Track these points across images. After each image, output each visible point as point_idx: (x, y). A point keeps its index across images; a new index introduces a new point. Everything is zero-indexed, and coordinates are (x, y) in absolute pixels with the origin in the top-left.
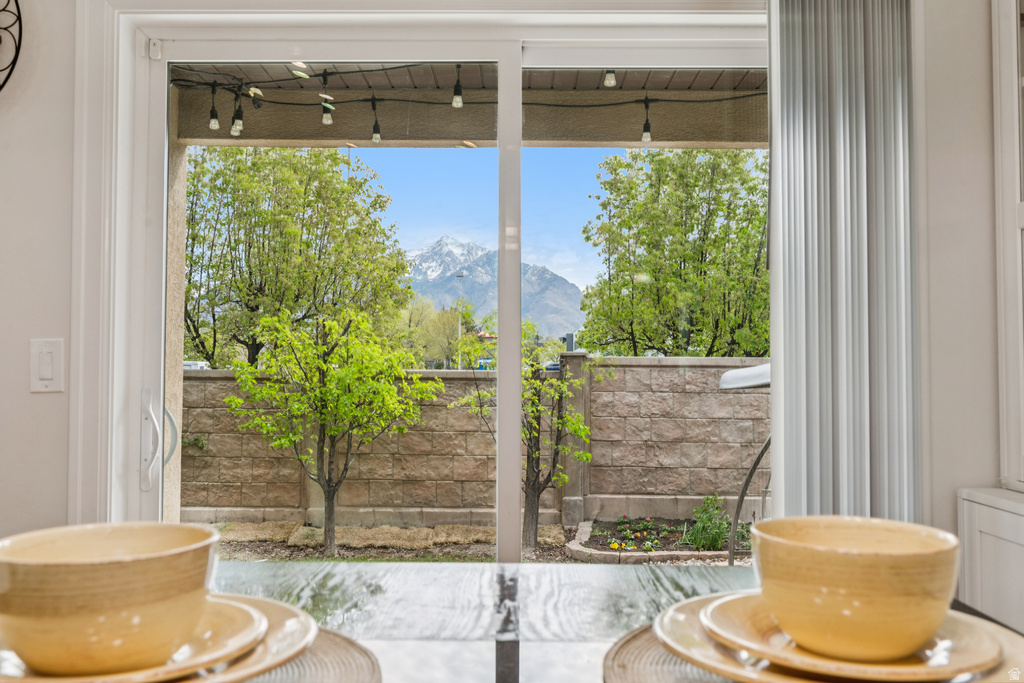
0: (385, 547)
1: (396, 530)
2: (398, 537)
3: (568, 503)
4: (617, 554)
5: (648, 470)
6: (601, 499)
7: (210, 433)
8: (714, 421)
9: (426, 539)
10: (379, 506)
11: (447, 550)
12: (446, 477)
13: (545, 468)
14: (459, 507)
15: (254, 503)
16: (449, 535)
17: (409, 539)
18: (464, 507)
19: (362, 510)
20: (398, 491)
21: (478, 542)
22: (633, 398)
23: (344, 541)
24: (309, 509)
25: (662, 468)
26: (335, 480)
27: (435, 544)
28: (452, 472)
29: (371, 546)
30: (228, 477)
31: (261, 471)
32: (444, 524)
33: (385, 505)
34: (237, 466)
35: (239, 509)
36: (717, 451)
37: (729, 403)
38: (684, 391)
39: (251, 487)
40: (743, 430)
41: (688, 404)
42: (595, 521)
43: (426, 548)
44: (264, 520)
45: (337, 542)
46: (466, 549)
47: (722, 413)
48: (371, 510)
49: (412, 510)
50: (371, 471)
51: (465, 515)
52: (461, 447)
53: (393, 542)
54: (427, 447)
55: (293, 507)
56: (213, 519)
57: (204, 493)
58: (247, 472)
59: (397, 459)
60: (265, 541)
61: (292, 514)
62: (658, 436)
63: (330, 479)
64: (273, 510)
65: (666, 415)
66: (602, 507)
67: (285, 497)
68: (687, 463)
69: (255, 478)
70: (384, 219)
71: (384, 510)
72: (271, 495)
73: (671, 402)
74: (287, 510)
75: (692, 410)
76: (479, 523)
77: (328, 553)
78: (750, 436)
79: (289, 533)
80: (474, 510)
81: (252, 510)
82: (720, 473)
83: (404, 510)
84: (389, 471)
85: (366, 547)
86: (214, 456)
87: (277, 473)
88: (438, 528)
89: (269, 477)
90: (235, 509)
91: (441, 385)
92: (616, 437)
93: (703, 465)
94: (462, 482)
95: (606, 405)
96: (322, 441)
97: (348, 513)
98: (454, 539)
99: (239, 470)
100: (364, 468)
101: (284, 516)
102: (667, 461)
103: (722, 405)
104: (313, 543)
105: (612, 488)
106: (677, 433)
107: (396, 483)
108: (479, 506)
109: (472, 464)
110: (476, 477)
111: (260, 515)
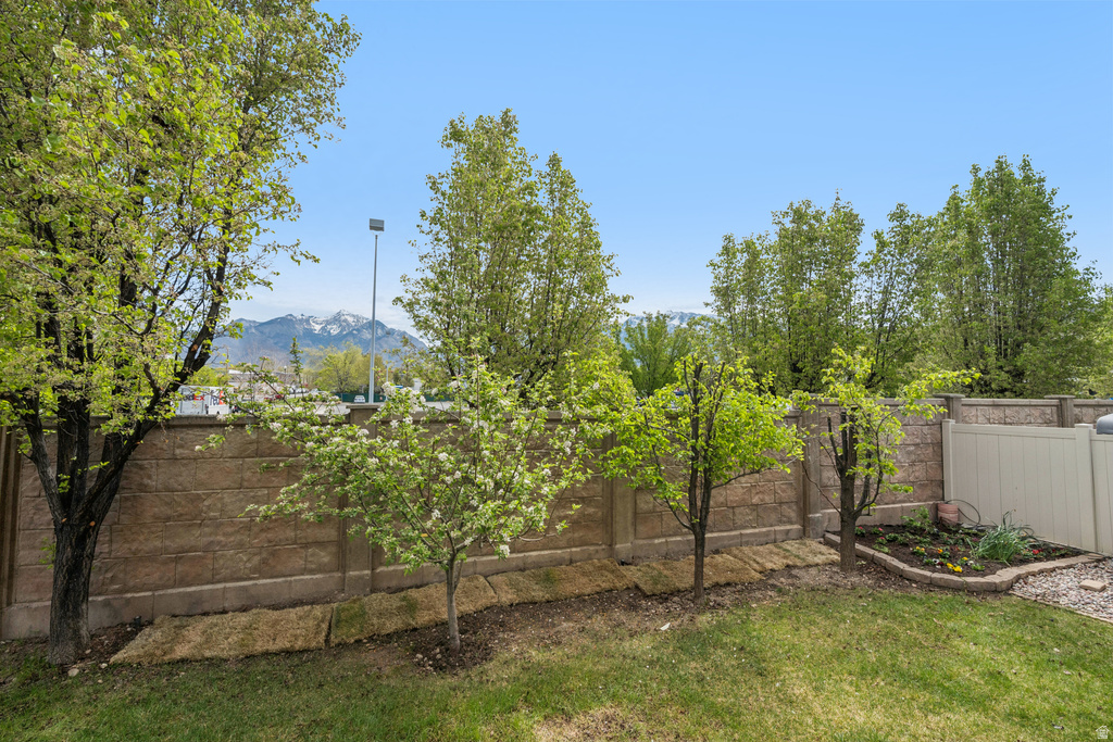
3: (813, 519)
6: (829, 514)
10: (670, 536)
14: (731, 530)
15: (561, 544)
18: (736, 529)
19: (656, 541)
24: (618, 546)
28: (726, 500)
31: (565, 512)
33: (675, 535)
35: (546, 552)
48: (664, 540)
55: (597, 544)
56: (521, 565)
61: (597, 551)
64: (578, 549)
66: (830, 520)
71: (674, 539)
72: (576, 535)
74: (592, 548)
76: (747, 543)
78: (913, 457)
81: (559, 552)
89: (575, 517)
90: (543, 553)
94: (733, 508)
97: (645, 545)
101: (590, 554)
108: (745, 527)
109: (741, 490)
110: (743, 504)
111: (567, 557)
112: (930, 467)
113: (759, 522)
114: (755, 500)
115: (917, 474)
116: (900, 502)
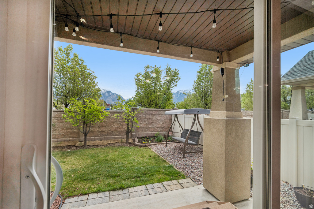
0: (97, 145)
1: (99, 141)
2: (100, 143)
3: (133, 134)
4: (145, 144)
5: (147, 128)
6: (139, 133)
7: (56, 123)
8: (158, 119)
9: (106, 143)
10: (95, 137)
11: (111, 145)
12: (110, 130)
13: (130, 128)
15: (67, 137)
16: (110, 142)
17: (102, 143)
18: (113, 136)
19: (92, 138)
20: (99, 133)
21: (116, 143)
22: (145, 116)
23: (88, 144)
24: (80, 138)
25: (149, 128)
26: (87, 132)
27: (108, 144)
29: (95, 145)
30: (61, 132)
31: (69, 131)
32: (109, 139)
33: (97, 136)
34: (63, 130)
35: (63, 139)
36: (158, 125)
37: (160, 116)
38: (153, 114)
39: (66, 134)
40: (162, 121)
41: (154, 117)
42: (138, 137)
43: (106, 145)
44: (69, 141)
45: (87, 145)
46: (115, 144)
47: (159, 118)
49: (102, 137)
50: (94, 130)
51: (113, 137)
52: (112, 125)
53: (99, 144)
54: (106, 125)
56: (57, 141)
57: (55, 136)
58: (65, 131)
59: (99, 127)
60: (70, 145)
61: (76, 139)
62: (149, 122)
63: (86, 133)
64: (71, 138)
65: (150, 118)
66: (139, 135)
67: (75, 136)
68: (153, 127)
69: (67, 132)
70: (96, 81)
72: (71, 136)
73: (151, 116)
75: (154, 118)
76: (116, 139)
77: (85, 147)
78: (163, 122)
79: (76, 143)
80: (115, 136)
81: (66, 139)
82: (159, 128)
83: (101, 137)
84: (98, 130)
85: (94, 145)
86: (57, 128)
87: (73, 131)
88: (108, 140)
89: (71, 132)
91: (109, 113)
92: (141, 122)
93: (156, 127)
94: (113, 131)
95: (140, 117)
96: (84, 125)
97: (89, 138)
98: (112, 142)
99: (63, 131)
100: (92, 129)
101: (74, 140)
102: (150, 126)
103: (159, 117)
104: (81, 145)
105: (140, 131)
106: (152, 122)
107: (99, 132)
108: (116, 136)
109: (115, 128)
110: (115, 130)
111: (68, 140)
112: (168, 124)
113: (120, 134)
114: (119, 130)
115: (164, 126)
116: (159, 132)
